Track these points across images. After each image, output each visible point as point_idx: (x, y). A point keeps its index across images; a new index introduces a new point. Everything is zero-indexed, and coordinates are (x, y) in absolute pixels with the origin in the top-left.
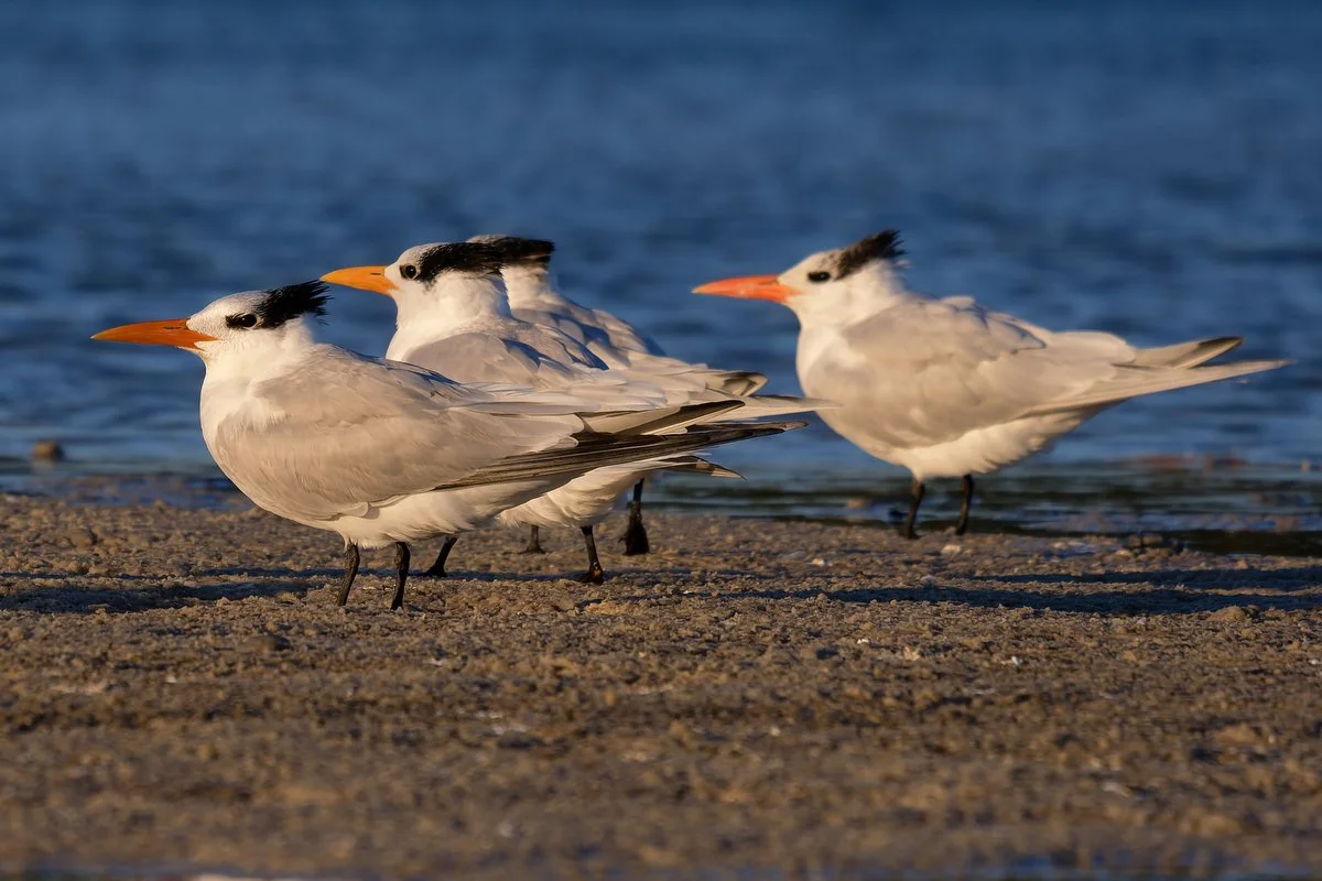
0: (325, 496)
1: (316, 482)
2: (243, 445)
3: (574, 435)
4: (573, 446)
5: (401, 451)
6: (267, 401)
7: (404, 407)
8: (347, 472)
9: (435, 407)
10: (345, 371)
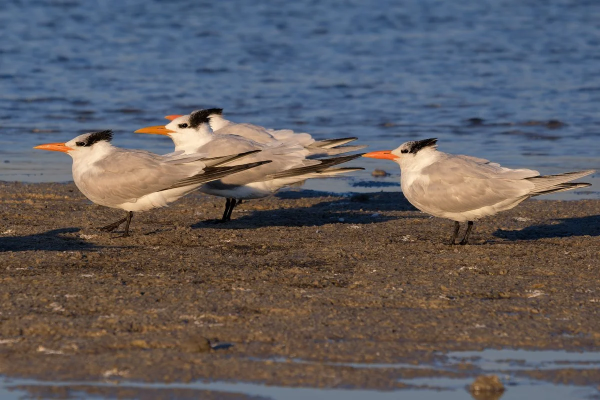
0: (121, 197)
1: (118, 192)
2: (91, 181)
3: (203, 169)
4: (203, 173)
5: (147, 180)
6: (98, 167)
7: (146, 165)
8: (128, 188)
9: (156, 164)
10: (124, 155)
